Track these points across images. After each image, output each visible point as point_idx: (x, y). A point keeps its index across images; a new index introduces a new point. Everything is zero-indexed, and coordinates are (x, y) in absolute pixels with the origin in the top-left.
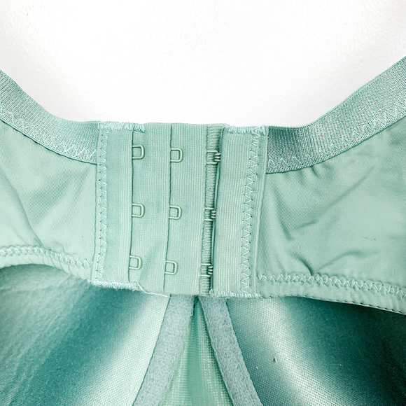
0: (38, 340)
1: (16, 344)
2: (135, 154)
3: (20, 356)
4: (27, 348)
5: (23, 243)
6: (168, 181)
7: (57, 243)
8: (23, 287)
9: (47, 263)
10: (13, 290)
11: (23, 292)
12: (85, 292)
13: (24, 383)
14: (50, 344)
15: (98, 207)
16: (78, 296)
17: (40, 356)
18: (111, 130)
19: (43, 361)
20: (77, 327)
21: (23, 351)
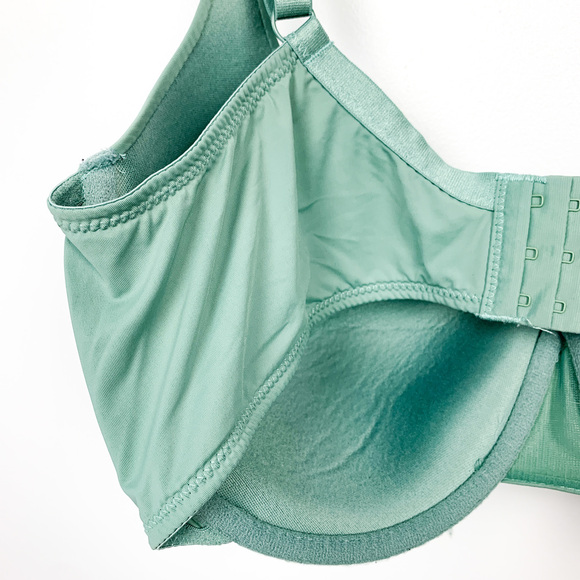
0: (391, 375)
1: (370, 377)
2: (534, 202)
3: (375, 387)
4: (381, 381)
5: (406, 279)
6: (564, 228)
7: (448, 280)
8: (373, 326)
9: (426, 298)
10: (363, 328)
11: (372, 331)
12: (437, 335)
13: (385, 410)
14: (404, 379)
15: (492, 249)
16: (429, 338)
17: (397, 389)
18: (510, 181)
19: (400, 393)
20: (432, 366)
21: (378, 384)
